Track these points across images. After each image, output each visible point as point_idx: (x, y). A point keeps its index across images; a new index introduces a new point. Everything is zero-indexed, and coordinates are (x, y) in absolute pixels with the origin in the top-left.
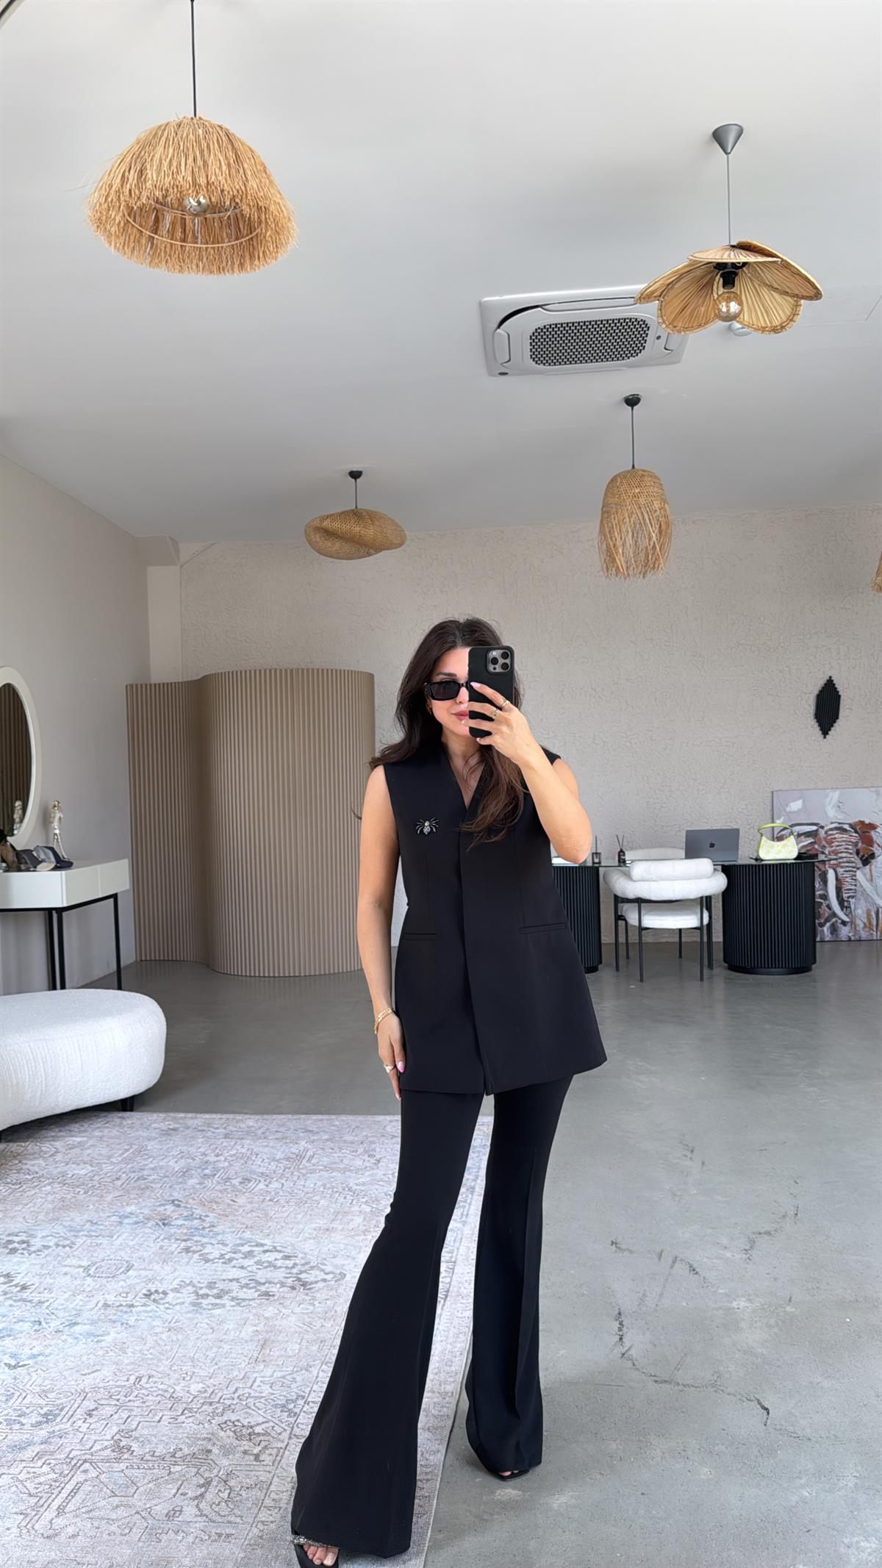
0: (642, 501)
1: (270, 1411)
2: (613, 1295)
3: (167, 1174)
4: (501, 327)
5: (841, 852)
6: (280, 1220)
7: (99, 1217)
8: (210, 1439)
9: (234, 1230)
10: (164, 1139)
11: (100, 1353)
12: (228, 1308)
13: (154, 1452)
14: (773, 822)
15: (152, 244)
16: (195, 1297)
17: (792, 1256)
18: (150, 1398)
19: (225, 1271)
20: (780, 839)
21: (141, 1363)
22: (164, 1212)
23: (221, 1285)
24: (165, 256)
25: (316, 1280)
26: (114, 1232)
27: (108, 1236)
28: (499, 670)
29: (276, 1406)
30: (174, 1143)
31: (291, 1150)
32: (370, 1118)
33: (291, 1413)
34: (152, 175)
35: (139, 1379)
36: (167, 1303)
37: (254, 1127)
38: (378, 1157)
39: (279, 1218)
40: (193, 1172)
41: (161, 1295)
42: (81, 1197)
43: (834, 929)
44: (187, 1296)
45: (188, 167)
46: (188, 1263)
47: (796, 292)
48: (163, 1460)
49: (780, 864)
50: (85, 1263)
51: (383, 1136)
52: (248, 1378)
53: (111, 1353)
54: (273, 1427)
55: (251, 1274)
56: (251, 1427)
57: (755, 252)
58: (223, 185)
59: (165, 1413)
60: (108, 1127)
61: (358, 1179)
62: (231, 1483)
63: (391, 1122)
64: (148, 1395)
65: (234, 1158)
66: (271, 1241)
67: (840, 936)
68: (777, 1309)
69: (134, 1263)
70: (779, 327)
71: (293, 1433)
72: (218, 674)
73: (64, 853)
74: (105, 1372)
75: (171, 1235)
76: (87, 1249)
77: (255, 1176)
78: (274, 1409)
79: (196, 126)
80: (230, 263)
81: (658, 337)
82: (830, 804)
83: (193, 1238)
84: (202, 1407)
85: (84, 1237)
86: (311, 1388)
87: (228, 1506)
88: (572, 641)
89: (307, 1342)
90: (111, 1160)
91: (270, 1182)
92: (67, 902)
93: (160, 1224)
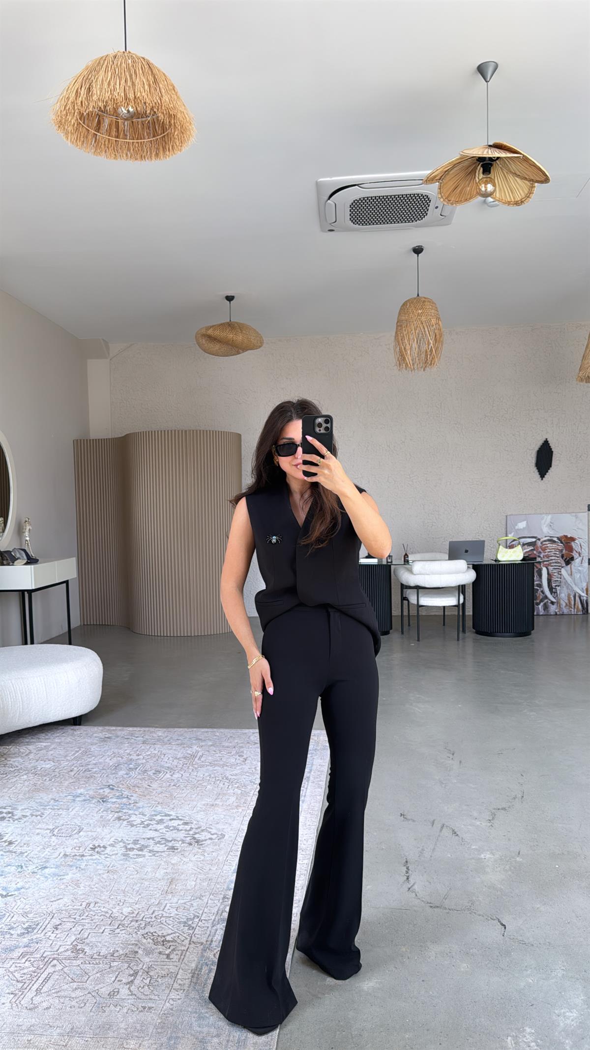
0: (423, 319)
1: (176, 926)
2: (402, 850)
3: (104, 768)
4: (331, 199)
5: (551, 556)
6: (181, 799)
7: (59, 797)
8: (137, 945)
9: (150, 805)
10: (102, 744)
11: (63, 887)
12: (147, 857)
13: (100, 952)
14: (506, 536)
15: (96, 139)
16: (125, 850)
17: (520, 824)
19: (144, 832)
20: (511, 547)
21: (90, 894)
22: (103, 793)
23: (142, 842)
24: (105, 148)
25: (205, 838)
26: (70, 806)
27: (65, 809)
28: (323, 431)
29: (180, 923)
30: (108, 747)
31: (187, 752)
32: (239, 731)
33: (190, 927)
34: (97, 91)
35: (89, 904)
36: (107, 854)
37: (162, 736)
38: (245, 756)
39: (179, 797)
40: (122, 766)
41: (102, 849)
42: (47, 783)
43: (546, 607)
44: (119, 849)
45: (121, 86)
46: (119, 828)
47: (533, 178)
48: (106, 958)
49: (511, 564)
50: (51, 827)
51: (248, 743)
52: (162, 904)
53: (69, 887)
54: (179, 936)
55: (162, 835)
56: (164, 936)
57: (505, 150)
58: (146, 99)
59: (106, 927)
60: (65, 736)
61: (232, 771)
62: (151, 973)
63: (253, 733)
64: (95, 916)
65: (149, 757)
66: (175, 812)
67: (550, 612)
68: (510, 859)
69: (83, 827)
70: (519, 202)
71: (192, 940)
72: (136, 433)
73: (32, 553)
74: (66, 900)
75: (108, 809)
76: (52, 818)
77: (163, 769)
78: (179, 925)
79: (127, 57)
80: (149, 152)
81: (437, 207)
82: (545, 524)
83: (123, 811)
84: (131, 923)
85: (49, 810)
86: (204, 911)
87: (149, 988)
88: (374, 413)
89: (200, 880)
90: (67, 758)
91: (174, 773)
92: (35, 586)
93: (101, 801)
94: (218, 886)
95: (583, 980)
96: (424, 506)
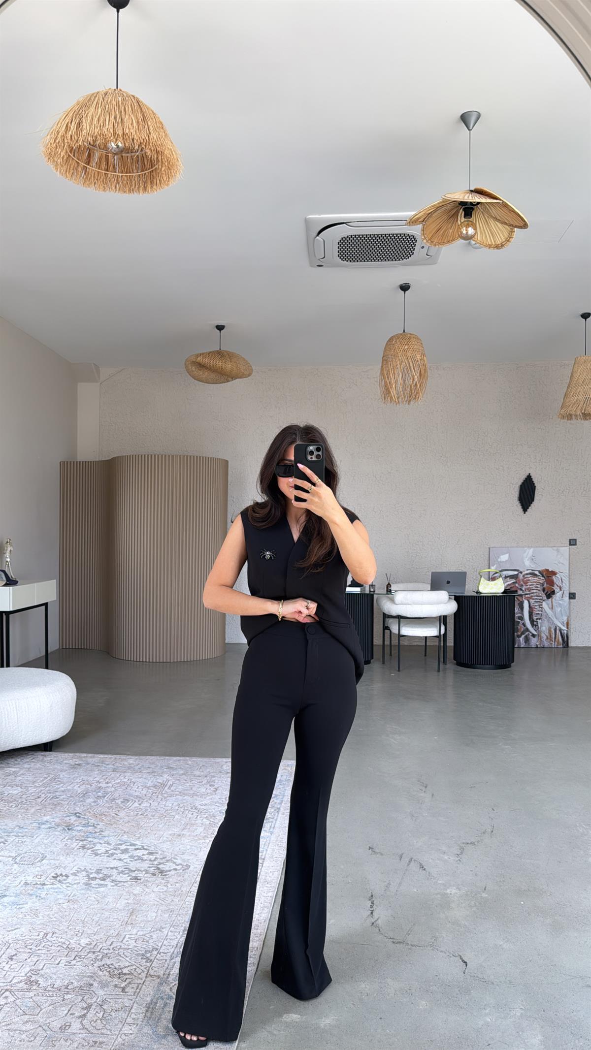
0: (409, 354)
1: (134, 958)
2: (368, 883)
3: (72, 795)
4: (319, 236)
5: (533, 589)
6: (148, 828)
7: (25, 823)
8: (92, 977)
9: (116, 834)
10: (72, 771)
11: (21, 916)
12: (109, 887)
13: (54, 984)
14: (489, 568)
15: (86, 171)
16: (88, 880)
17: (488, 859)
18: (53, 948)
19: (108, 862)
20: (493, 579)
21: (48, 924)
22: (69, 821)
23: (105, 872)
24: (94, 180)
25: (170, 869)
26: (34, 834)
27: (30, 837)
28: (314, 459)
29: (138, 955)
30: (78, 774)
31: (157, 780)
32: (212, 760)
33: (148, 960)
34: (86, 126)
35: (46, 934)
36: (69, 883)
37: (134, 764)
38: (216, 786)
39: (147, 827)
40: (90, 794)
41: (64, 877)
42: (13, 809)
43: (527, 640)
44: (82, 878)
45: (110, 122)
46: (83, 856)
47: (512, 223)
48: (60, 991)
49: (492, 596)
50: (14, 855)
51: (220, 772)
52: (121, 935)
53: (28, 917)
54: (136, 969)
55: (126, 864)
56: (121, 969)
57: (485, 195)
58: (134, 136)
59: (63, 959)
60: (34, 762)
61: (202, 801)
62: (105, 1007)
63: (226, 762)
64: (51, 946)
65: (118, 785)
66: (140, 842)
67: (530, 644)
68: (476, 895)
69: (47, 855)
70: (500, 245)
71: (149, 974)
72: (123, 456)
73: (12, 575)
74: (23, 930)
75: (73, 837)
76: (15, 845)
77: (132, 798)
78: (136, 957)
79: (117, 95)
80: (137, 186)
81: (423, 247)
82: (526, 557)
83: (88, 839)
84: (88, 954)
85: (13, 837)
86: (163, 943)
87: (102, 1022)
88: (361, 443)
89: (162, 911)
90: (35, 784)
91: (142, 802)
92: (13, 608)
93: (66, 829)
94: (179, 918)
95: (541, 1019)
96: (408, 536)
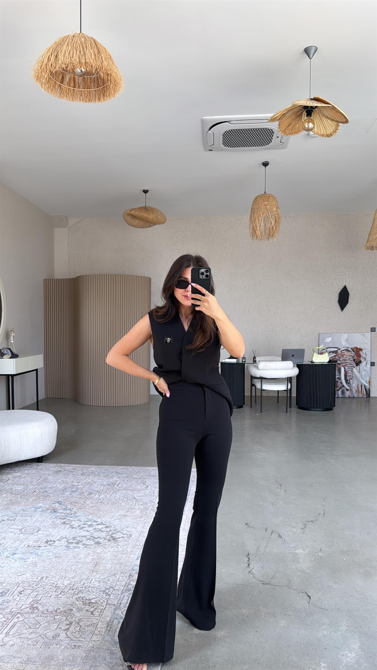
0: (268, 207)
1: (98, 593)
2: (246, 546)
3: (56, 490)
4: (210, 130)
5: (347, 360)
7: (26, 508)
8: (72, 605)
9: (85, 515)
10: (55, 475)
11: (26, 566)
12: (81, 549)
13: (48, 610)
14: (319, 346)
15: (61, 88)
16: (67, 544)
17: (322, 531)
18: (47, 586)
19: (80, 532)
20: (322, 353)
21: (43, 571)
22: (55, 507)
23: (78, 539)
24: (66, 94)
25: (119, 537)
26: (33, 514)
27: (30, 516)
28: (204, 277)
29: (100, 591)
30: (59, 477)
31: (110, 481)
32: (144, 468)
33: (107, 594)
34: (61, 58)
35: (42, 578)
36: (55, 546)
37: (94, 471)
38: (147, 484)
39: (104, 510)
40: (68, 489)
41: (53, 542)
42: (19, 499)
43: (343, 392)
44: (64, 543)
45: (77, 55)
46: (64, 529)
47: (338, 120)
48: (52, 613)
49: (321, 364)
50: (20, 528)
51: (150, 476)
52: (89, 579)
53: (30, 567)
54: (99, 600)
55: (92, 534)
56: (90, 600)
57: (321, 102)
58: (92, 64)
59: (53, 593)
60: (31, 469)
61: (138, 494)
62: (81, 624)
64: (46, 585)
65: (85, 484)
66: (100, 520)
67: (345, 395)
68: (315, 554)
69: (41, 528)
70: (330, 135)
71: (108, 603)
72: (84, 275)
73: (15, 351)
74: (28, 575)
75: (58, 517)
76: (21, 522)
77: (94, 492)
78: (100, 592)
79: (81, 37)
80: (94, 98)
81: (278, 137)
82: (343, 339)
83: (67, 518)
84: (69, 591)
85: (20, 517)
86: (116, 584)
87: (79, 633)
88: (236, 266)
89: (115, 563)
90: (32, 483)
91: (101, 495)
92: (16, 372)
93: (53, 511)
95: (359, 633)
96: (267, 326)
